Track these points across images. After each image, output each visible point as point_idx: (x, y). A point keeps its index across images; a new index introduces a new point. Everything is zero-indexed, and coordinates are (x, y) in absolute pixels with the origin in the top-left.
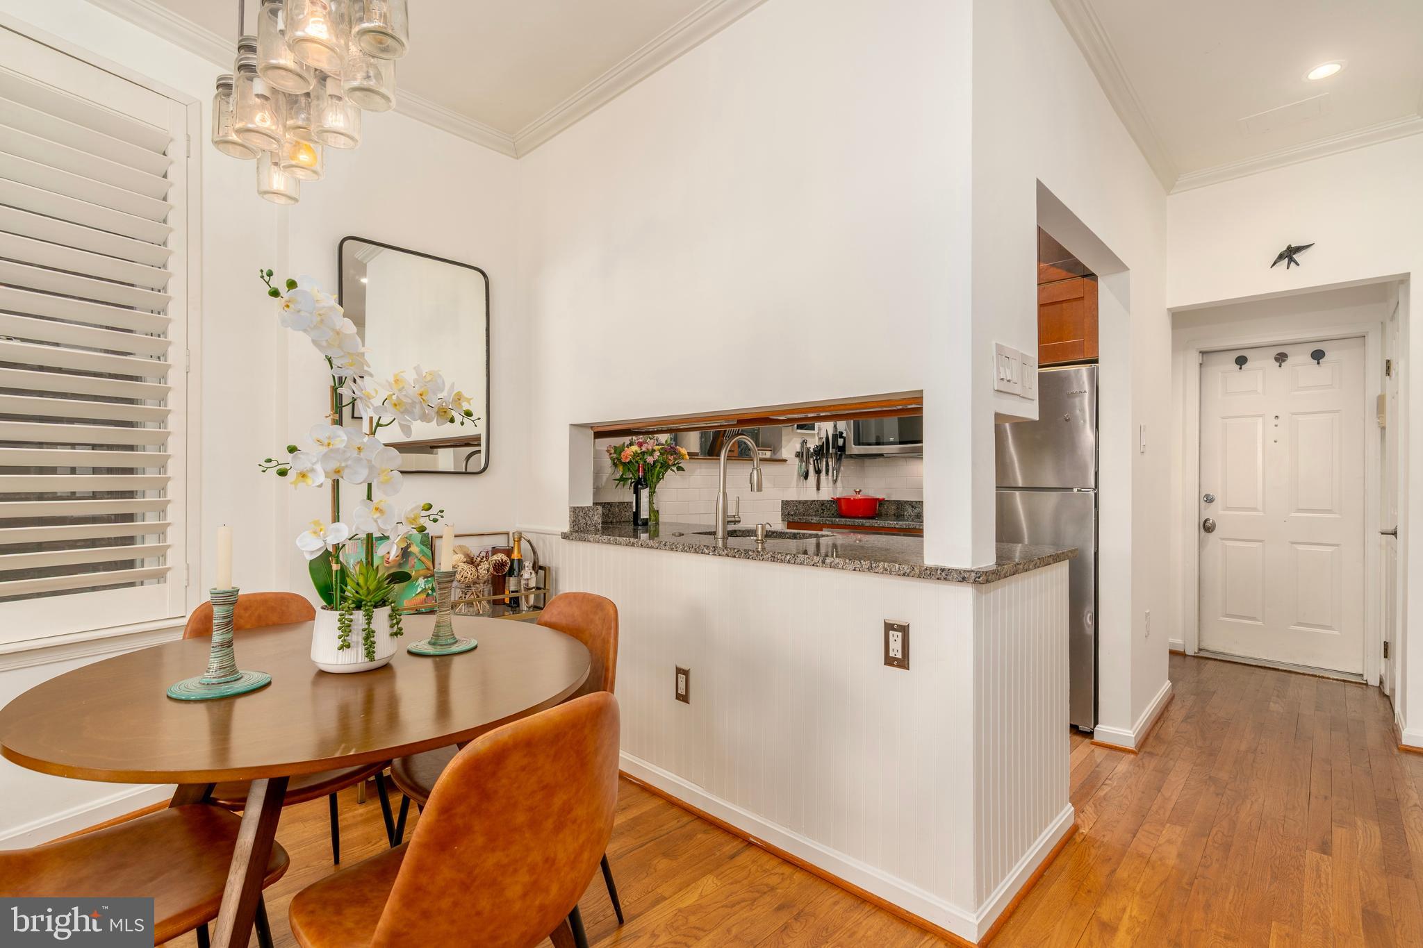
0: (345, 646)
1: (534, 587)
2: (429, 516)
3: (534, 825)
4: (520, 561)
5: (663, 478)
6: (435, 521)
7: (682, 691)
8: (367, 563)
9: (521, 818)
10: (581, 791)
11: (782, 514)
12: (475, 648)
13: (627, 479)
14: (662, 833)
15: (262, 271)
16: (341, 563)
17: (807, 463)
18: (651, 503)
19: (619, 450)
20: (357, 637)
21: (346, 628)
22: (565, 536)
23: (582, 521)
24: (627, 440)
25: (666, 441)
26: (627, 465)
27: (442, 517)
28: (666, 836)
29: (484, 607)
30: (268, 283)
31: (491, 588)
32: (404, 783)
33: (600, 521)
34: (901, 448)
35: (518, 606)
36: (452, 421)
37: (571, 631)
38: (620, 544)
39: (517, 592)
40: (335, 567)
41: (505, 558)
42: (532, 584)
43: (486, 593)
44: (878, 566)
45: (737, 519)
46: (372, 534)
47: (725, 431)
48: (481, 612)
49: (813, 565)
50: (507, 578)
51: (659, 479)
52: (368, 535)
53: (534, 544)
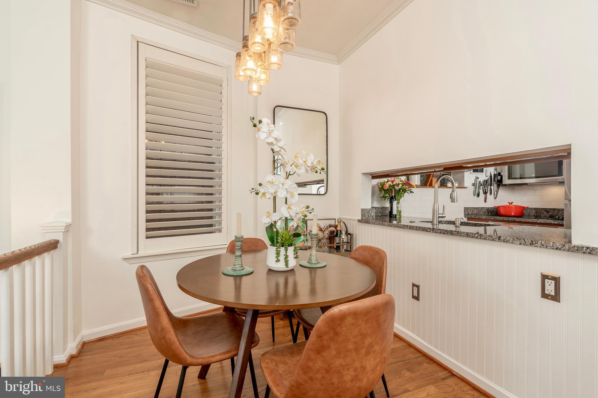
0: (278, 261)
1: (346, 242)
2: (308, 211)
3: (357, 350)
4: (340, 231)
5: (403, 196)
6: (310, 213)
7: (415, 294)
8: (285, 229)
9: (351, 346)
10: (378, 338)
11: (464, 214)
12: (326, 266)
13: (386, 197)
14: (406, 359)
15: (251, 118)
16: (277, 229)
17: (479, 188)
18: (397, 207)
19: (383, 185)
20: (282, 258)
21: (278, 254)
22: (359, 221)
23: (367, 215)
24: (385, 180)
25: (405, 180)
26: (386, 191)
27: (313, 211)
28: (408, 361)
29: (326, 249)
30: (253, 122)
31: (329, 241)
32: (297, 316)
33: (374, 215)
34: (539, 180)
35: (340, 249)
36: (316, 172)
37: (366, 262)
38: (385, 225)
39: (339, 243)
40: (275, 230)
41: (334, 229)
42: (345, 240)
43: (327, 243)
44: (537, 243)
45: (444, 215)
46: (287, 217)
47: (433, 174)
48: (325, 251)
49: (492, 240)
50: (335, 237)
51: (401, 197)
52: (286, 218)
53: (346, 224)
